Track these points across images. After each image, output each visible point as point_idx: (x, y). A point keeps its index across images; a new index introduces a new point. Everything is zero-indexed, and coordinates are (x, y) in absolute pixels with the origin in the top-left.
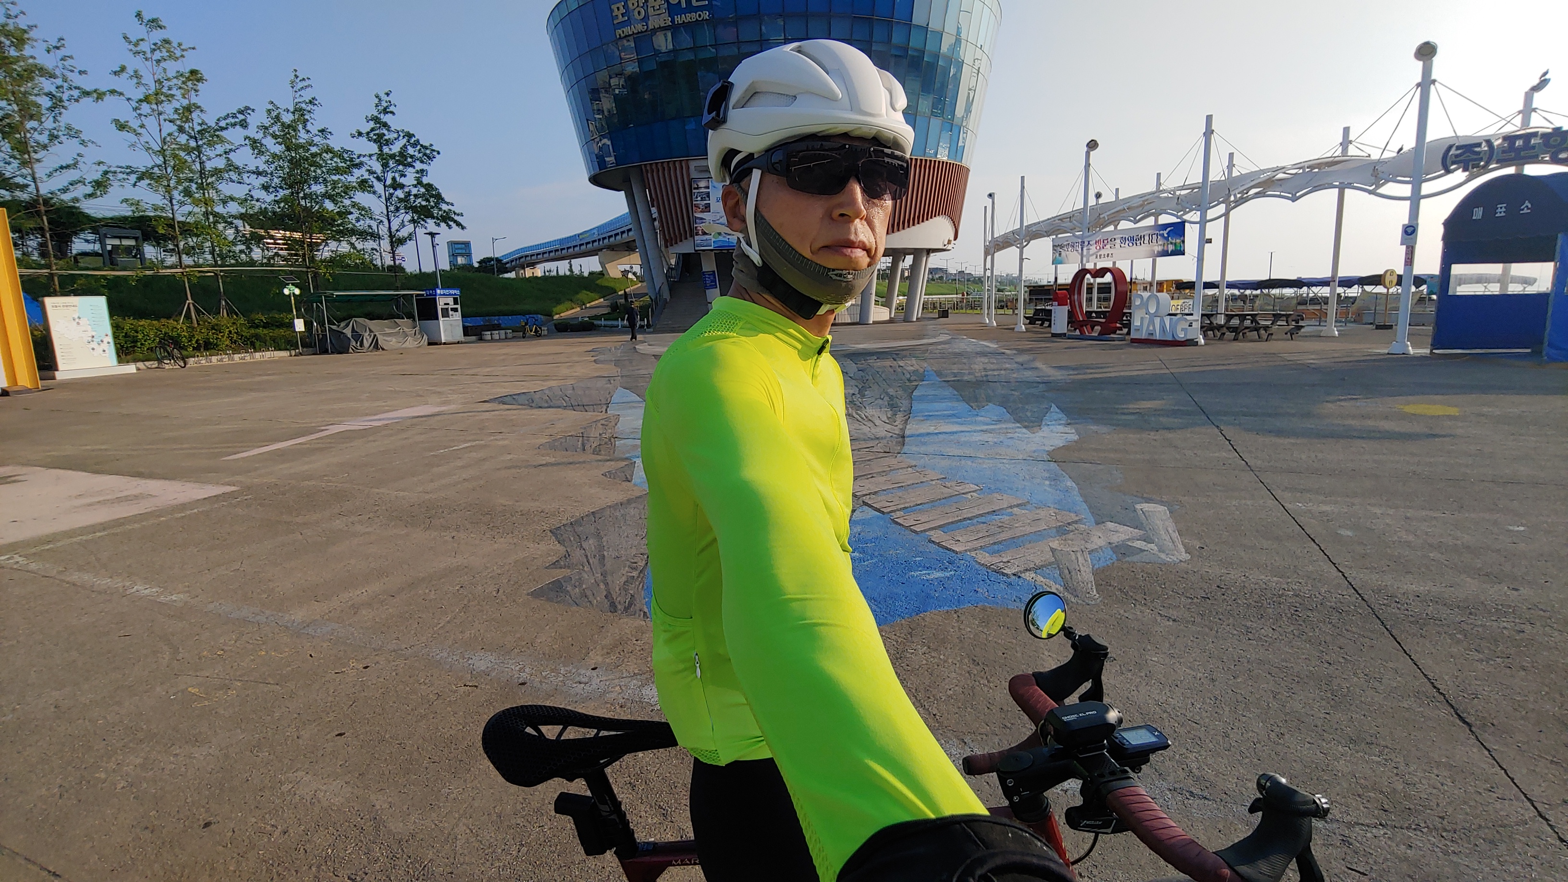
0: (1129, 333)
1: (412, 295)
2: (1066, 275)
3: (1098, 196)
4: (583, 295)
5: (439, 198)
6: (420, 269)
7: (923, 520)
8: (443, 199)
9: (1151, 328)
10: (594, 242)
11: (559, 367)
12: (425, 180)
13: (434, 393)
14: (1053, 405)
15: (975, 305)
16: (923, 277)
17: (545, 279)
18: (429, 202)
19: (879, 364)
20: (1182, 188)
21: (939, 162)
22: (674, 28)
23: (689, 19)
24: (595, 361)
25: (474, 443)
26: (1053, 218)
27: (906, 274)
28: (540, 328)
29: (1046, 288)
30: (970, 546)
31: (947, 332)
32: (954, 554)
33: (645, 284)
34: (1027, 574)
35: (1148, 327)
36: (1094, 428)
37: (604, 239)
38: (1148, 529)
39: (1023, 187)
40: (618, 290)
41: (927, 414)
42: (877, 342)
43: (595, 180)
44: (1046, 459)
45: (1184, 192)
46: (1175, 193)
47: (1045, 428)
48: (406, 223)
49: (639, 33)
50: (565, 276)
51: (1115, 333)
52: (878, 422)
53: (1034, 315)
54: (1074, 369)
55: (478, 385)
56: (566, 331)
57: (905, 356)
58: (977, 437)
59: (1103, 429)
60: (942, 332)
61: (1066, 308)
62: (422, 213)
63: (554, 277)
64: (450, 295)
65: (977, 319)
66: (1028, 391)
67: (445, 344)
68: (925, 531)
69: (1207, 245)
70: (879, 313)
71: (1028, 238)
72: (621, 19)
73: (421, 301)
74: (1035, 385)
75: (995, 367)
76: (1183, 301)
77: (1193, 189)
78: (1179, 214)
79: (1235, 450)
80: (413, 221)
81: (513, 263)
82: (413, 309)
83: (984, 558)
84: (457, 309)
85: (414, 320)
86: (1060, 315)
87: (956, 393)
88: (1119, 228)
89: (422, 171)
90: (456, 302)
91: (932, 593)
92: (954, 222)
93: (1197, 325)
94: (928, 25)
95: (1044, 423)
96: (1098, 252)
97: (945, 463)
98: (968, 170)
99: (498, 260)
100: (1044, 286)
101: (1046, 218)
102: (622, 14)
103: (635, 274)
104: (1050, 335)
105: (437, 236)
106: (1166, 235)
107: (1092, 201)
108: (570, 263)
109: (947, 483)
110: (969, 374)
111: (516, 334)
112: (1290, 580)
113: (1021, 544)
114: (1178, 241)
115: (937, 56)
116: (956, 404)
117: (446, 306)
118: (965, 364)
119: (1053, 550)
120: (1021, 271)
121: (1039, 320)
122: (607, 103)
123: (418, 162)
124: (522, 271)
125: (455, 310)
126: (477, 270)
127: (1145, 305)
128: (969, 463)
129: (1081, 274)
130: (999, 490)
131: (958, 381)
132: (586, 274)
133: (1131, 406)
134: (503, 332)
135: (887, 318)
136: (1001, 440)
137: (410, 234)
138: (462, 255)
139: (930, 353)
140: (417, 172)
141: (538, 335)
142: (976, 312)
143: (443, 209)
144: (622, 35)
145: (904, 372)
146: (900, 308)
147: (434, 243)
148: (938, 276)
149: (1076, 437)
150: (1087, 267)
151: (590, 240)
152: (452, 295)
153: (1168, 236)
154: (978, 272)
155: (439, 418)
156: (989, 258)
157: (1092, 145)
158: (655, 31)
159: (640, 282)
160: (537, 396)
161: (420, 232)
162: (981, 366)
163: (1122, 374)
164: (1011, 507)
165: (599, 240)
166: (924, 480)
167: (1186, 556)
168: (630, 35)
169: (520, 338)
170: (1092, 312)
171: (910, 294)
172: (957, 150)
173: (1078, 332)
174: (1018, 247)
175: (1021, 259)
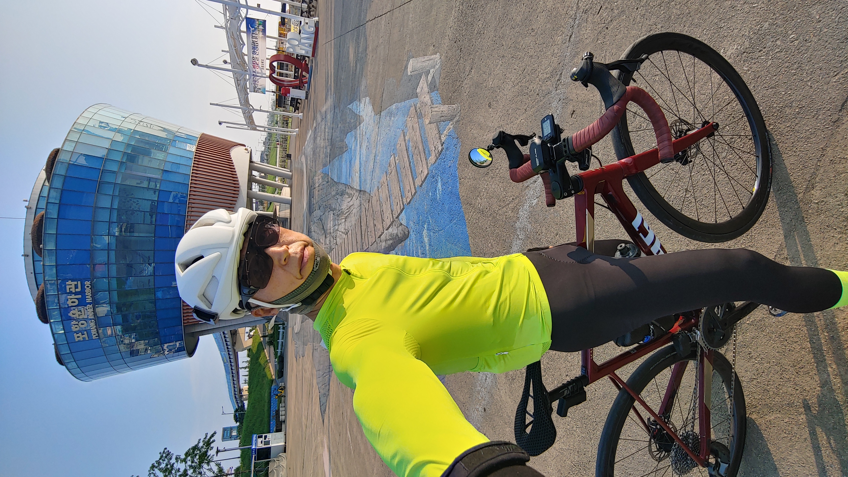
0: (308, 57)
1: (255, 463)
2: (271, 86)
3: (225, 62)
4: (261, 361)
5: (195, 448)
6: (238, 458)
7: (409, 188)
8: (196, 446)
9: (307, 45)
10: (229, 354)
11: (305, 377)
12: (183, 457)
13: (316, 450)
14: (348, 106)
15: (285, 139)
16: (265, 166)
17: (250, 383)
18: (197, 454)
19: (316, 198)
20: (225, 15)
21: (196, 150)
22: (95, 303)
23: (89, 294)
24: (303, 357)
25: (348, 429)
26: (237, 90)
27: (263, 174)
28: (280, 387)
29: (278, 98)
30: (425, 166)
31: (300, 157)
32: (429, 175)
33: (258, 326)
34: (442, 139)
35: (305, 46)
36: (363, 88)
37: (228, 348)
38: (422, 72)
39: (217, 105)
40: (260, 341)
41: (348, 176)
42: (303, 196)
43: (191, 353)
44: (379, 116)
45: (228, 14)
46: (227, 20)
47: (361, 114)
48: (210, 467)
49: (96, 325)
50: (249, 371)
51: (307, 65)
52: (351, 203)
53: (294, 107)
54: (328, 91)
55: (313, 425)
56: (283, 372)
57: (313, 182)
58: (364, 151)
59: (363, 83)
60: (299, 159)
61: (291, 89)
62: (204, 458)
63: (249, 378)
64: (256, 440)
65: (293, 139)
66: (339, 119)
67: (285, 443)
68: (415, 188)
69: (261, 7)
70: (286, 193)
71: (248, 105)
72: (86, 336)
73: (259, 458)
74: (335, 114)
75: (323, 134)
76: (292, 24)
77: (226, 9)
78: (241, 19)
79: (381, 16)
80: (208, 464)
81: (239, 402)
82: (262, 462)
83: (432, 159)
84: (265, 436)
85: (269, 461)
86: (295, 93)
87: (337, 158)
88: (246, 53)
89: (177, 459)
90: (261, 437)
91: (449, 190)
92: (235, 146)
93: (307, 20)
94: (107, 148)
95: (358, 114)
96: (260, 68)
97: (377, 171)
98: (203, 134)
99: (236, 411)
100: (277, 99)
101: (237, 94)
102: (82, 335)
103: (251, 331)
104: (306, 100)
105: (219, 449)
106: (253, 29)
107: (229, 67)
108: (241, 368)
109: (389, 172)
110: (326, 148)
111: (282, 401)
112: (454, 6)
113: (426, 139)
114: (257, 23)
115: (128, 145)
116: (344, 160)
117: (263, 442)
118: (320, 150)
119: (430, 123)
120: (267, 112)
121: (296, 105)
122: (141, 346)
123: (171, 461)
124: (244, 397)
125: (266, 437)
126: (241, 423)
127: (293, 46)
128: (378, 158)
129: (272, 78)
130: (395, 145)
131: (330, 155)
132: (249, 359)
133: (352, 65)
134: (281, 409)
135: (289, 188)
136: (366, 139)
137: (217, 465)
138: (231, 433)
139: (312, 168)
140: (177, 461)
141: (284, 388)
142: (289, 138)
143: (202, 445)
144: (97, 335)
145: (322, 184)
146: (283, 180)
147: (224, 450)
148: (265, 157)
149: (368, 99)
150: (269, 75)
151: (228, 356)
152: (256, 439)
153: (254, 28)
154: (265, 134)
155: (331, 448)
156: (258, 128)
157: (194, 62)
158: (95, 314)
159: (256, 327)
160: (322, 391)
161: (215, 458)
162: (322, 141)
163: (332, 66)
164: (405, 140)
165: (228, 351)
166: (386, 183)
167: (438, 55)
168: (97, 330)
169: (285, 399)
170: (295, 75)
171: (275, 175)
172: (188, 139)
173: (306, 85)
174: (253, 112)
175: (261, 111)
